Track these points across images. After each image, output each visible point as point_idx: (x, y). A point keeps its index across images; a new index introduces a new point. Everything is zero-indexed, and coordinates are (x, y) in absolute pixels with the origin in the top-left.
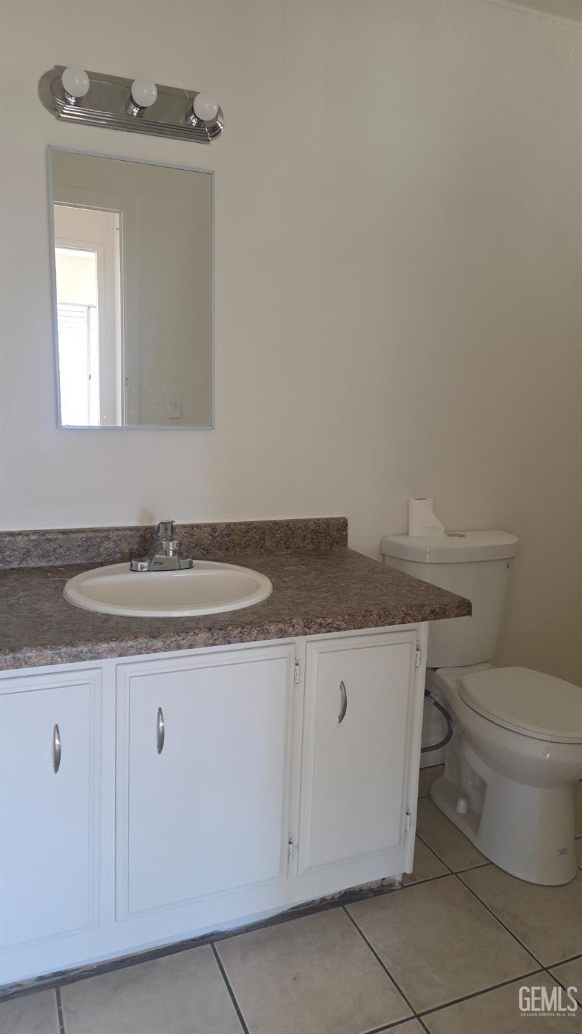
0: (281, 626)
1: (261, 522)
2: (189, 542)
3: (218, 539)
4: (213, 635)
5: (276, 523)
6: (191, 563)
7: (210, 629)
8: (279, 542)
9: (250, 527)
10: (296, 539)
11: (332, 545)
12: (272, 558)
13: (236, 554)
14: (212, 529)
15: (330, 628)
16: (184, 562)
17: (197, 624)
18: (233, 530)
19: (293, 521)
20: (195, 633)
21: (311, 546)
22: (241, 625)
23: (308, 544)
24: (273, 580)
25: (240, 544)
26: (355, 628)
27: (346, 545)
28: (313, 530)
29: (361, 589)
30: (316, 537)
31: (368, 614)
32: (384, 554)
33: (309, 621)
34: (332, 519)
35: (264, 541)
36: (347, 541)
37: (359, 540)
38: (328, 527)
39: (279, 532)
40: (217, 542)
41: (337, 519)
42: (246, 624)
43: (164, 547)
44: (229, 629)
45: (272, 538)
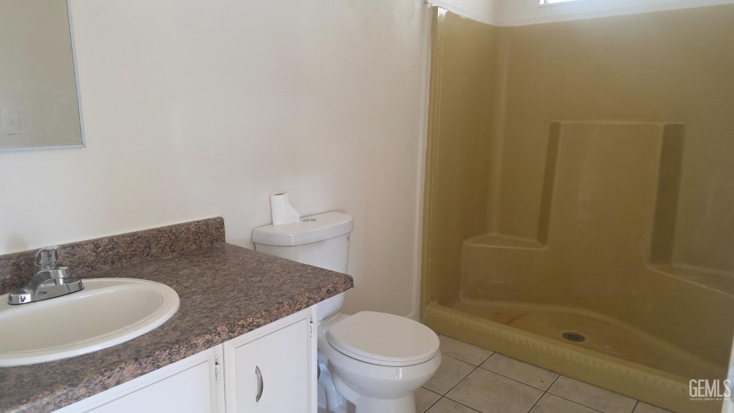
0: (208, 337)
1: (145, 231)
2: (71, 262)
3: (102, 254)
4: (141, 364)
5: (159, 230)
6: (80, 285)
7: (136, 360)
8: (164, 248)
9: (134, 238)
10: (179, 242)
11: (212, 242)
12: (162, 264)
13: (122, 265)
14: (95, 246)
15: (251, 327)
16: (74, 285)
17: (119, 356)
18: (116, 243)
19: (176, 226)
20: (120, 368)
21: (194, 246)
22: (169, 346)
23: (191, 245)
24: (174, 286)
25: (126, 255)
26: (271, 321)
27: (224, 241)
28: (194, 232)
29: (260, 281)
30: (198, 238)
31: (281, 305)
32: (254, 243)
33: (233, 325)
34: (209, 219)
35: (150, 248)
36: (224, 237)
37: (234, 235)
38: (208, 227)
39: (163, 238)
40: (102, 257)
41: (214, 219)
42: (173, 344)
43: (52, 276)
44: (157, 353)
45: (156, 245)
